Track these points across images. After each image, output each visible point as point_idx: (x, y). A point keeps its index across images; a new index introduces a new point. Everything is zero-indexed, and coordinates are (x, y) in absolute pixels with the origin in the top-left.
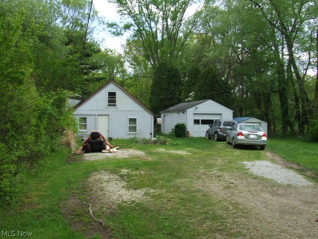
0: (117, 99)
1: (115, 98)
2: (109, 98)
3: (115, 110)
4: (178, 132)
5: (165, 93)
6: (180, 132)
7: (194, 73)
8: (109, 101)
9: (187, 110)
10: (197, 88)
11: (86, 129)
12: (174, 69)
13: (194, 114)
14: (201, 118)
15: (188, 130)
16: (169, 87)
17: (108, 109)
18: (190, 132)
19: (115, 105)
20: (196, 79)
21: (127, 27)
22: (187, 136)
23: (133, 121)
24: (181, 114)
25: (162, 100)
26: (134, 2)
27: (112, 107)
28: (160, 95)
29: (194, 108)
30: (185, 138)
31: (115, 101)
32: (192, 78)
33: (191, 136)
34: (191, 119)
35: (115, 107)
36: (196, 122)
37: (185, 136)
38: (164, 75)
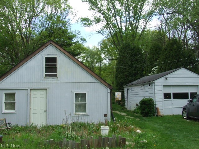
0: (58, 66)
1: (55, 65)
2: (46, 65)
3: (55, 81)
4: (144, 110)
5: (129, 70)
6: (147, 110)
7: (156, 50)
8: (47, 70)
9: (156, 82)
10: (161, 61)
11: (14, 109)
12: (136, 48)
13: (164, 86)
14: (172, 91)
15: (157, 106)
16: (132, 64)
17: (45, 81)
18: (159, 108)
19: (55, 75)
20: (157, 55)
21: (98, 21)
22: (156, 114)
23: (81, 96)
24: (147, 87)
25: (126, 76)
26: (103, 2)
27: (50, 78)
28: (124, 72)
29: (164, 78)
30: (153, 117)
31: (55, 70)
32: (154, 54)
33: (161, 114)
34: (161, 92)
35: (55, 78)
36: (167, 96)
37: (154, 115)
38: (127, 53)
